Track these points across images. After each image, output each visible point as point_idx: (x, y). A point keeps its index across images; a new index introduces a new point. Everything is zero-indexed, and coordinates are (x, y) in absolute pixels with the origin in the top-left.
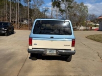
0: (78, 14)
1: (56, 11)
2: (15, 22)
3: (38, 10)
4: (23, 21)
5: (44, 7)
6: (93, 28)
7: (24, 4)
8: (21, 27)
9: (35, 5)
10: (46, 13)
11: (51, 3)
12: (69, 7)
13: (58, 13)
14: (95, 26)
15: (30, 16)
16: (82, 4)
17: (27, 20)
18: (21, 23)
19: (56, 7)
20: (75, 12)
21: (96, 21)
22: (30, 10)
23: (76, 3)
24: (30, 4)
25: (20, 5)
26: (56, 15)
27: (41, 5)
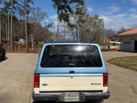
0: (92, 30)
1: (64, 26)
2: (6, 42)
3: (39, 25)
4: (17, 40)
5: (47, 21)
6: (112, 47)
7: (19, 17)
8: (15, 48)
9: (35, 19)
10: (49, 29)
11: (57, 16)
12: (80, 21)
13: (66, 29)
14: (114, 44)
15: (29, 33)
16: (96, 17)
17: (24, 38)
18: (16, 42)
19: (63, 21)
20: (88, 27)
21: (114, 38)
22: (28, 25)
23: (88, 15)
24: (27, 17)
25: (14, 18)
26: (64, 32)
27: (42, 18)
